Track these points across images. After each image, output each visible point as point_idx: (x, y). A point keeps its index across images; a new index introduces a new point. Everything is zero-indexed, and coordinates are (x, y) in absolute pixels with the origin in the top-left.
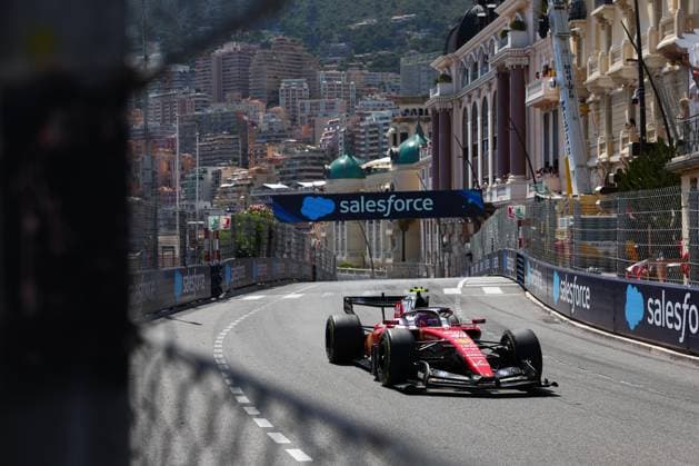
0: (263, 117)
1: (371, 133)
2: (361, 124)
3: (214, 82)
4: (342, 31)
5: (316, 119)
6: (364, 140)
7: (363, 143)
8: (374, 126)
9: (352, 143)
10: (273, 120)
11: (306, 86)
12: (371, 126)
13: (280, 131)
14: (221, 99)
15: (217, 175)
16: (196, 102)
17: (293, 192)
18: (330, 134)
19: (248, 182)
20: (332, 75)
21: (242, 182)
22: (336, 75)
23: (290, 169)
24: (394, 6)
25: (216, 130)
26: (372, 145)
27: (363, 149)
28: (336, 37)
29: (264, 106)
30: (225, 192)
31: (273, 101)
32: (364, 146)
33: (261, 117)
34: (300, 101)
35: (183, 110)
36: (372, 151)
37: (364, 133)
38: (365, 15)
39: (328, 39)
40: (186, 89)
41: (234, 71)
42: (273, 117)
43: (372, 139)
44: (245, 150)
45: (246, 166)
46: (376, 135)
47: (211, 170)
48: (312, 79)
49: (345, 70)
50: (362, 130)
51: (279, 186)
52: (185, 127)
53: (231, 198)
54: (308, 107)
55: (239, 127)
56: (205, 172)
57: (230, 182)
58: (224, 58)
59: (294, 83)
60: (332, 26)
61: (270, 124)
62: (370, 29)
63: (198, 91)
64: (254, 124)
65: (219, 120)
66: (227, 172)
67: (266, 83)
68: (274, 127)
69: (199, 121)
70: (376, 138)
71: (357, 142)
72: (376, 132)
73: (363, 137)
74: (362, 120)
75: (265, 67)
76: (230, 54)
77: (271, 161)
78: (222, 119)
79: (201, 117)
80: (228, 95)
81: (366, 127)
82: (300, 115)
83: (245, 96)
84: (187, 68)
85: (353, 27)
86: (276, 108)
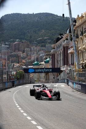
0: (22, 55)
2: (39, 56)
3: (13, 49)
4: (36, 40)
5: (31, 55)
12: (41, 57)
14: (15, 51)
15: (14, 65)
16: (10, 52)
17: (27, 68)
18: (34, 58)
20: (34, 48)
21: (18, 66)
23: (27, 64)
24: (45, 36)
25: (13, 57)
28: (35, 41)
29: (22, 53)
34: (28, 52)
35: (8, 54)
36: (41, 61)
38: (40, 37)
39: (33, 41)
40: (8, 50)
41: (17, 47)
42: (24, 55)
43: (41, 59)
44: (19, 61)
45: (19, 63)
47: (12, 64)
48: (30, 48)
49: (36, 47)
51: (25, 67)
52: (8, 56)
53: (16, 69)
54: (30, 53)
55: (18, 56)
57: (16, 66)
59: (27, 49)
60: (34, 39)
62: (41, 40)
63: (10, 50)
64: (20, 56)
65: (14, 55)
67: (22, 49)
68: (24, 57)
69: (11, 55)
71: (38, 59)
75: (22, 46)
76: (16, 44)
77: (23, 62)
80: (16, 51)
82: (28, 54)
83: (19, 51)
84: (9, 46)
85: (38, 39)
86: (24, 53)
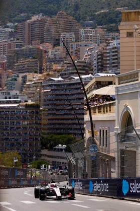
1: (113, 52)
2: (108, 48)
3: (26, 36)
4: (91, 15)
5: (80, 48)
6: (108, 56)
7: (108, 58)
8: (115, 48)
9: (102, 59)
10: (57, 53)
11: (74, 36)
12: (113, 48)
13: (60, 58)
14: (30, 43)
15: (24, 78)
16: (16, 45)
18: (89, 55)
19: (42, 81)
20: (88, 31)
21: (39, 81)
22: (89, 31)
23: (66, 72)
24: (117, 3)
25: (26, 58)
26: (114, 59)
27: (108, 62)
28: (88, 18)
29: (52, 46)
30: (29, 87)
31: (56, 44)
32: (109, 60)
33: (50, 52)
34: (71, 44)
36: (114, 63)
37: (109, 53)
38: (102, 8)
39: (84, 19)
40: (12, 39)
41: (37, 30)
42: (56, 51)
43: (114, 56)
44: (41, 66)
45: (41, 73)
46: (116, 53)
47: (21, 75)
48: (77, 33)
49: (94, 28)
50: (108, 51)
52: (10, 56)
53: (32, 90)
54: (75, 47)
55: (39, 55)
56: (18, 76)
57: (31, 81)
58: (32, 24)
59: (68, 34)
60: (86, 13)
61: (55, 55)
62: (105, 14)
63: (18, 39)
65: (28, 52)
66: (30, 76)
67: (53, 35)
68: (57, 56)
69: (17, 53)
70: (116, 55)
71: (104, 58)
72: (116, 52)
73: (108, 55)
74: (107, 45)
75: (53, 27)
76: (35, 21)
77: (55, 71)
78: (30, 52)
79: (18, 51)
80: (33, 42)
81: (110, 49)
82: (70, 51)
83: (42, 42)
84: (13, 30)
85: (96, 14)
86: (58, 47)
